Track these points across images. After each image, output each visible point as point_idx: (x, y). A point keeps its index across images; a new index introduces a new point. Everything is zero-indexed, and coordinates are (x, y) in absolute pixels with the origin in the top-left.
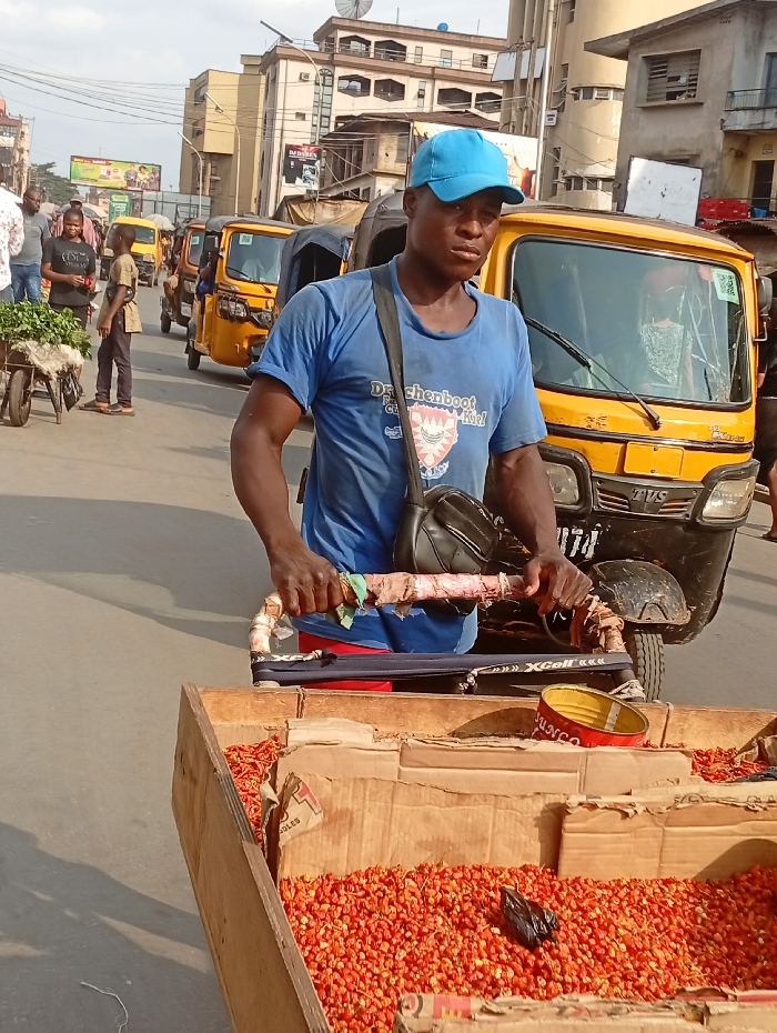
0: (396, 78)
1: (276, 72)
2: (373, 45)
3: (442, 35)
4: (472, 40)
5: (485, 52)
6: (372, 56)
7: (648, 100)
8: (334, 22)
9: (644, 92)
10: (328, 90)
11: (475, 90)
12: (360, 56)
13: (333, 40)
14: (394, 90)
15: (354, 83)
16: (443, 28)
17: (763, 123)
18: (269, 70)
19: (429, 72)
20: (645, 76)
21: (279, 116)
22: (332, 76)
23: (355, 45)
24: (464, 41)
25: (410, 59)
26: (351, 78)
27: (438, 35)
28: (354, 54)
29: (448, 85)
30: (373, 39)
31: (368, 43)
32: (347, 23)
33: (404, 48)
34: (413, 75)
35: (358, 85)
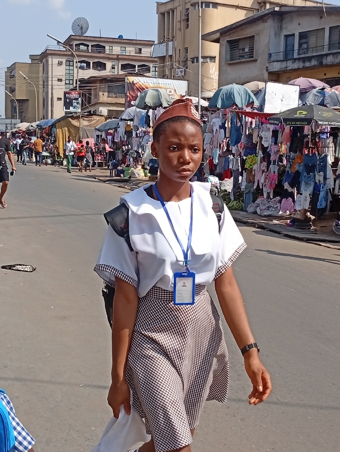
0: (101, 61)
1: (47, 61)
2: (90, 46)
3: (120, 41)
4: (134, 42)
5: (140, 47)
6: (90, 51)
7: (231, 60)
8: (72, 37)
9: (229, 57)
10: (71, 68)
11: (137, 64)
12: (85, 51)
13: (72, 45)
14: (101, 66)
15: (83, 64)
16: (120, 37)
17: (286, 67)
18: (44, 60)
19: (115, 57)
20: (228, 49)
21: (50, 79)
22: (73, 61)
23: (82, 47)
24: (131, 42)
25: (107, 52)
26: (81, 62)
27: (119, 41)
28: (82, 51)
29: (125, 62)
30: (90, 44)
31: (88, 46)
32: (78, 38)
33: (104, 47)
34: (109, 59)
35: (85, 65)
